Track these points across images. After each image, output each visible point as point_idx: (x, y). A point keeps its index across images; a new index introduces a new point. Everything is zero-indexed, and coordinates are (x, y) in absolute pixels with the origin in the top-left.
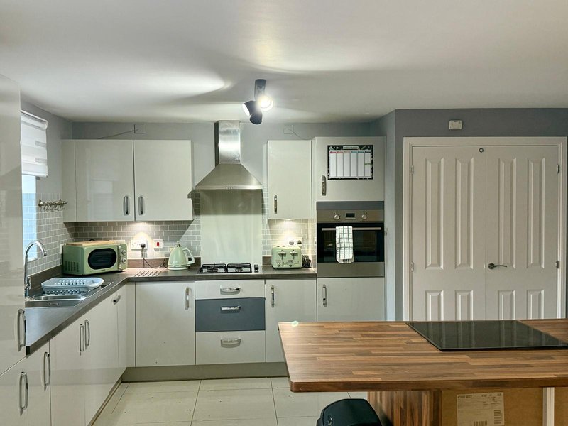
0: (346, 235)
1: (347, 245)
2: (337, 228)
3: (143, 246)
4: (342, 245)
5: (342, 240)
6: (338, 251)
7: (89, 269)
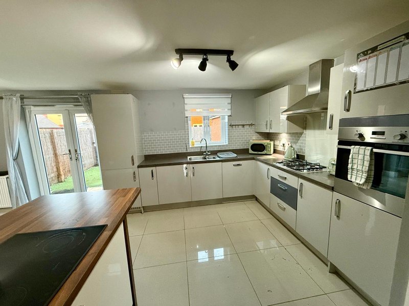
0: (361, 157)
1: (360, 168)
2: (353, 147)
3: (284, 145)
4: (355, 167)
5: (356, 161)
6: (350, 171)
7: (251, 151)
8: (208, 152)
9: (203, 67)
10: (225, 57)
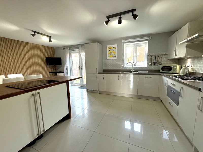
7: (161, 71)
8: (134, 70)
9: (120, 22)
10: (130, 14)
